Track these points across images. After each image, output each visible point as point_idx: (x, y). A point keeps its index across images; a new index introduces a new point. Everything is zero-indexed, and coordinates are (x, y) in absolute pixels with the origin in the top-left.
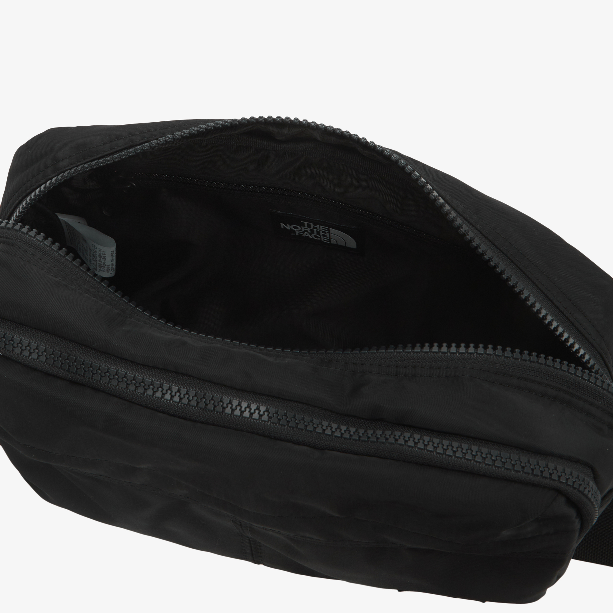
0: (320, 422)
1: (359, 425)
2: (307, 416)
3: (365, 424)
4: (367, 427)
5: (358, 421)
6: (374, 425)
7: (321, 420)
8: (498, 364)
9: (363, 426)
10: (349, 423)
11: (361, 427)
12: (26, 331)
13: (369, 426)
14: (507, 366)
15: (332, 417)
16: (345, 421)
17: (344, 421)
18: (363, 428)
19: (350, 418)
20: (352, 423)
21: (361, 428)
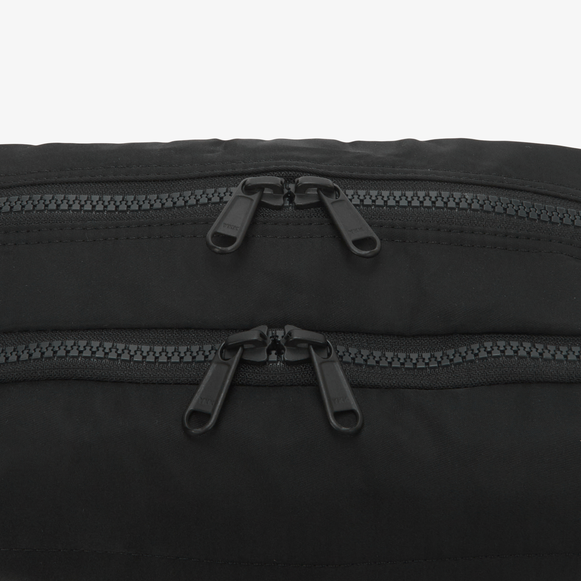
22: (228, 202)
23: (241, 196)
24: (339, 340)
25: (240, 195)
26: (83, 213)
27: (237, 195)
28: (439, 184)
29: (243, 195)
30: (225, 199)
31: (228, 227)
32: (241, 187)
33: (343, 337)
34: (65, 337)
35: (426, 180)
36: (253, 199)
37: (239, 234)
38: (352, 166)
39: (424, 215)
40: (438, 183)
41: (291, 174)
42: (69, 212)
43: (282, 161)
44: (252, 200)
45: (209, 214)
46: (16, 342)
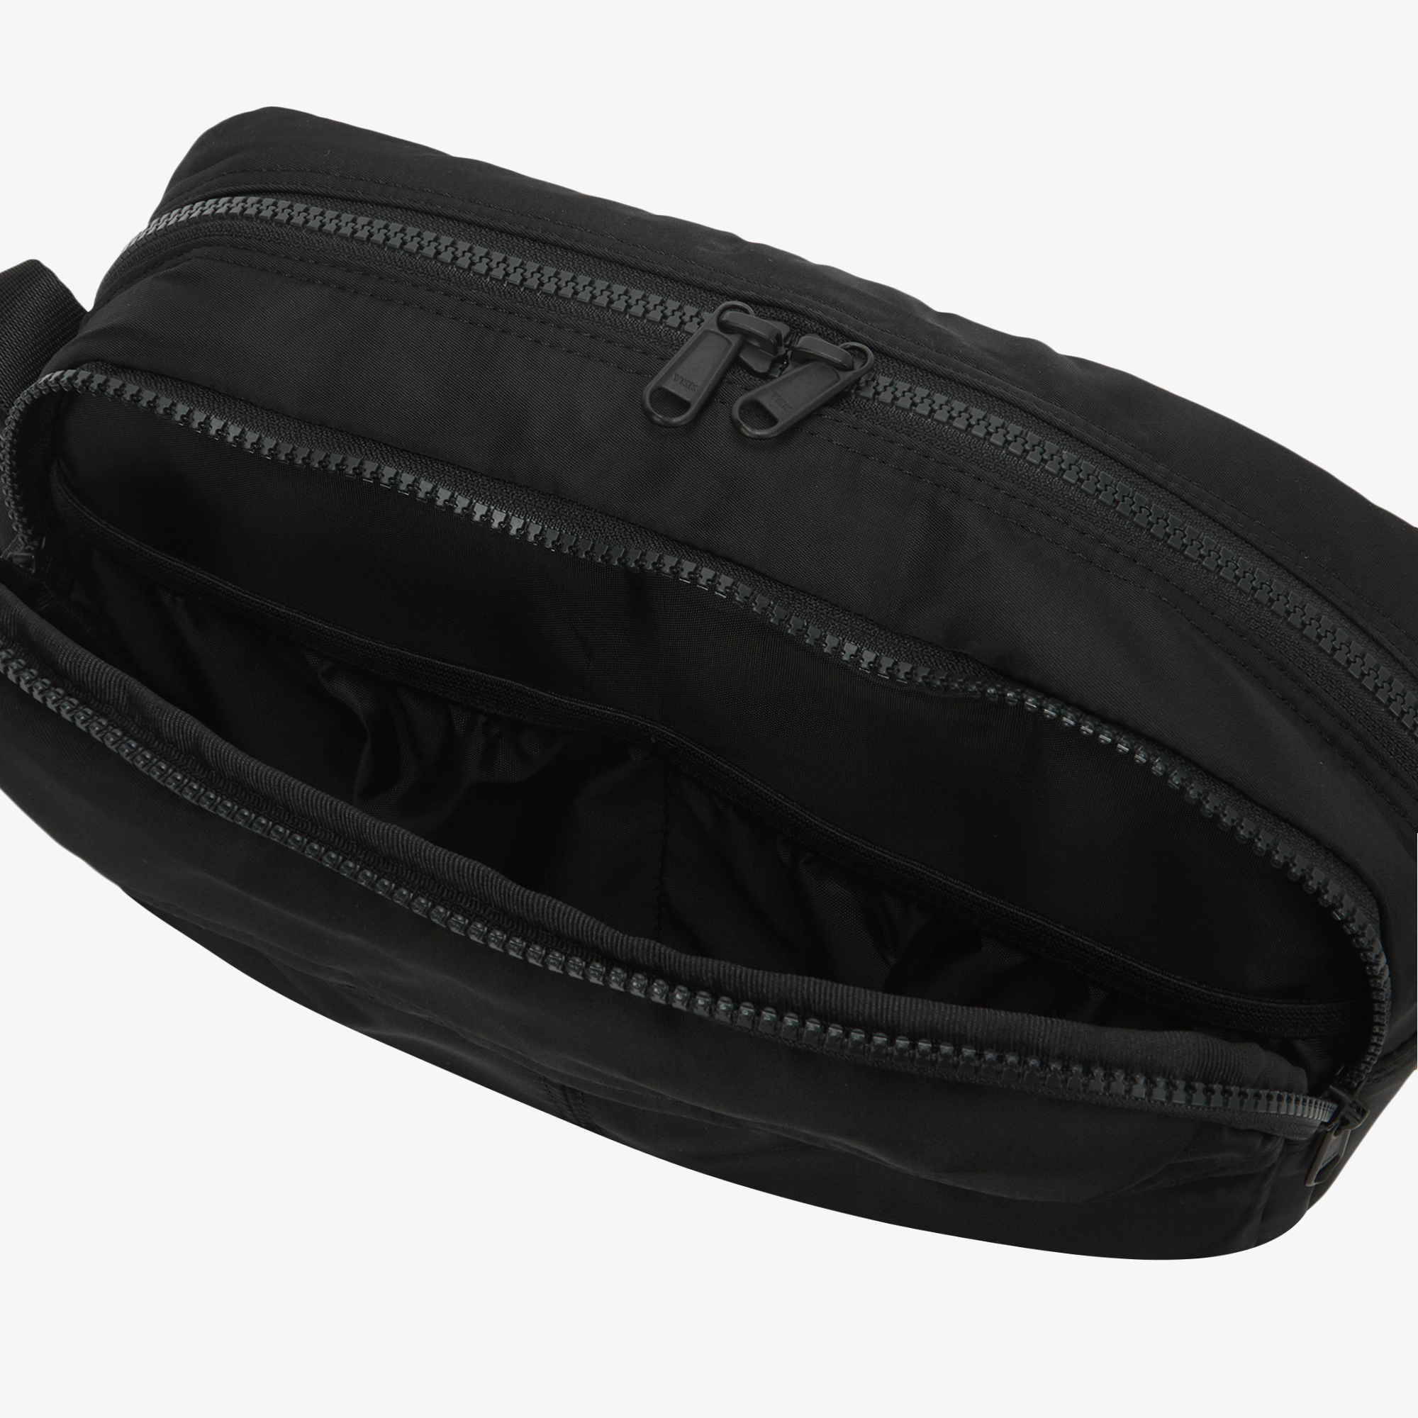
0: (839, 644)
1: (921, 657)
2: (815, 624)
3: (936, 657)
4: (937, 665)
5: (920, 649)
6: (952, 662)
7: (844, 639)
8: (1236, 607)
9: (930, 660)
10: (902, 653)
11: (925, 662)
12: (236, 409)
13: (941, 664)
14: (1252, 621)
15: (869, 636)
16: (894, 648)
17: (890, 648)
18: (930, 667)
19: (906, 642)
20: (909, 653)
21: (925, 665)
22: (694, 335)
23: (713, 332)
24: (786, 596)
25: (712, 330)
26: (472, 275)
27: (707, 328)
28: (1033, 421)
29: (717, 331)
30: (687, 327)
31: (680, 383)
32: (717, 314)
33: (793, 595)
34: (388, 458)
35: (1015, 406)
36: (732, 342)
37: (694, 397)
38: (913, 344)
39: (985, 455)
40: (1034, 418)
41: (807, 324)
42: (452, 268)
43: (807, 298)
44: (729, 342)
45: (655, 340)
46: (316, 441)
